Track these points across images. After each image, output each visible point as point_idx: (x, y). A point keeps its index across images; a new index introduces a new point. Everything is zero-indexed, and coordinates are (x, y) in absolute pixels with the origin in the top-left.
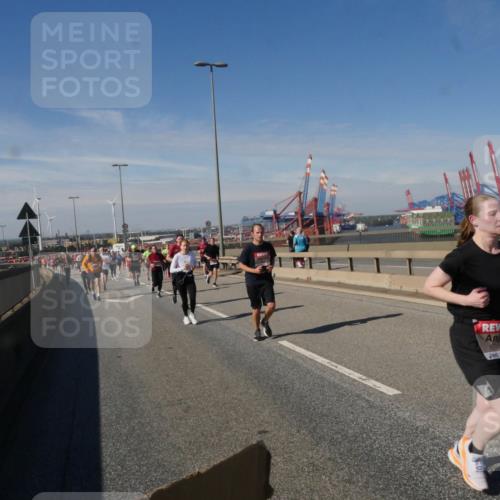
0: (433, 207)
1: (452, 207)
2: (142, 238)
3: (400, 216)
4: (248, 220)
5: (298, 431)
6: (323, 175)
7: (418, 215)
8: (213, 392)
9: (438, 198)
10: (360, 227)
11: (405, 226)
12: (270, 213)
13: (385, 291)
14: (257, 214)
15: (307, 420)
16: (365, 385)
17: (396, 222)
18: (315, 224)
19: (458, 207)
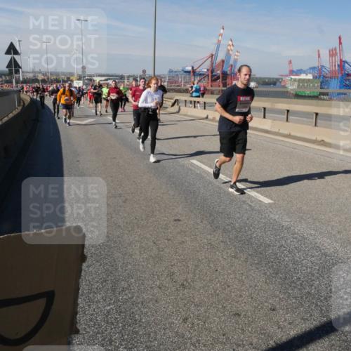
0: (307, 75)
1: (320, 76)
2: (95, 78)
3: (282, 79)
4: (172, 71)
5: (202, 222)
6: (230, 43)
7: (295, 80)
8: (144, 191)
9: (311, 68)
10: (253, 84)
11: (284, 87)
12: (189, 68)
13: (267, 132)
14: (180, 69)
15: (208, 215)
16: (249, 195)
17: (278, 84)
18: (221, 80)
19: (324, 77)
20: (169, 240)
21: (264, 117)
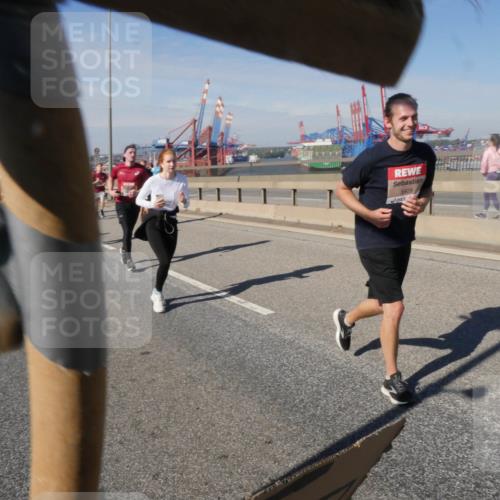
0: (324, 140)
1: (341, 141)
3: (292, 148)
5: (179, 350)
6: (219, 102)
7: (309, 148)
9: (328, 131)
10: (253, 158)
11: (295, 158)
12: (163, 142)
13: (270, 222)
15: (187, 340)
16: (243, 308)
17: (287, 155)
18: (208, 155)
19: (347, 141)
20: (133, 380)
21: (265, 202)
